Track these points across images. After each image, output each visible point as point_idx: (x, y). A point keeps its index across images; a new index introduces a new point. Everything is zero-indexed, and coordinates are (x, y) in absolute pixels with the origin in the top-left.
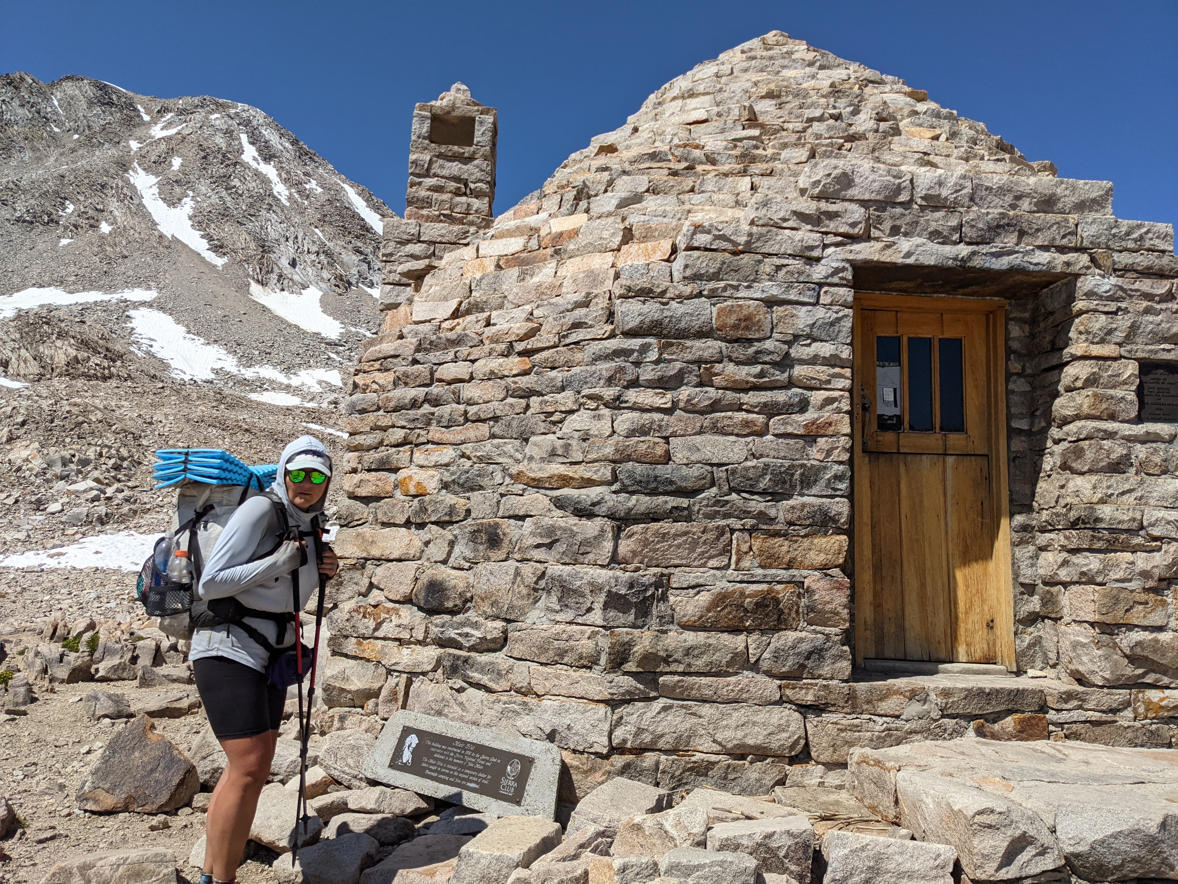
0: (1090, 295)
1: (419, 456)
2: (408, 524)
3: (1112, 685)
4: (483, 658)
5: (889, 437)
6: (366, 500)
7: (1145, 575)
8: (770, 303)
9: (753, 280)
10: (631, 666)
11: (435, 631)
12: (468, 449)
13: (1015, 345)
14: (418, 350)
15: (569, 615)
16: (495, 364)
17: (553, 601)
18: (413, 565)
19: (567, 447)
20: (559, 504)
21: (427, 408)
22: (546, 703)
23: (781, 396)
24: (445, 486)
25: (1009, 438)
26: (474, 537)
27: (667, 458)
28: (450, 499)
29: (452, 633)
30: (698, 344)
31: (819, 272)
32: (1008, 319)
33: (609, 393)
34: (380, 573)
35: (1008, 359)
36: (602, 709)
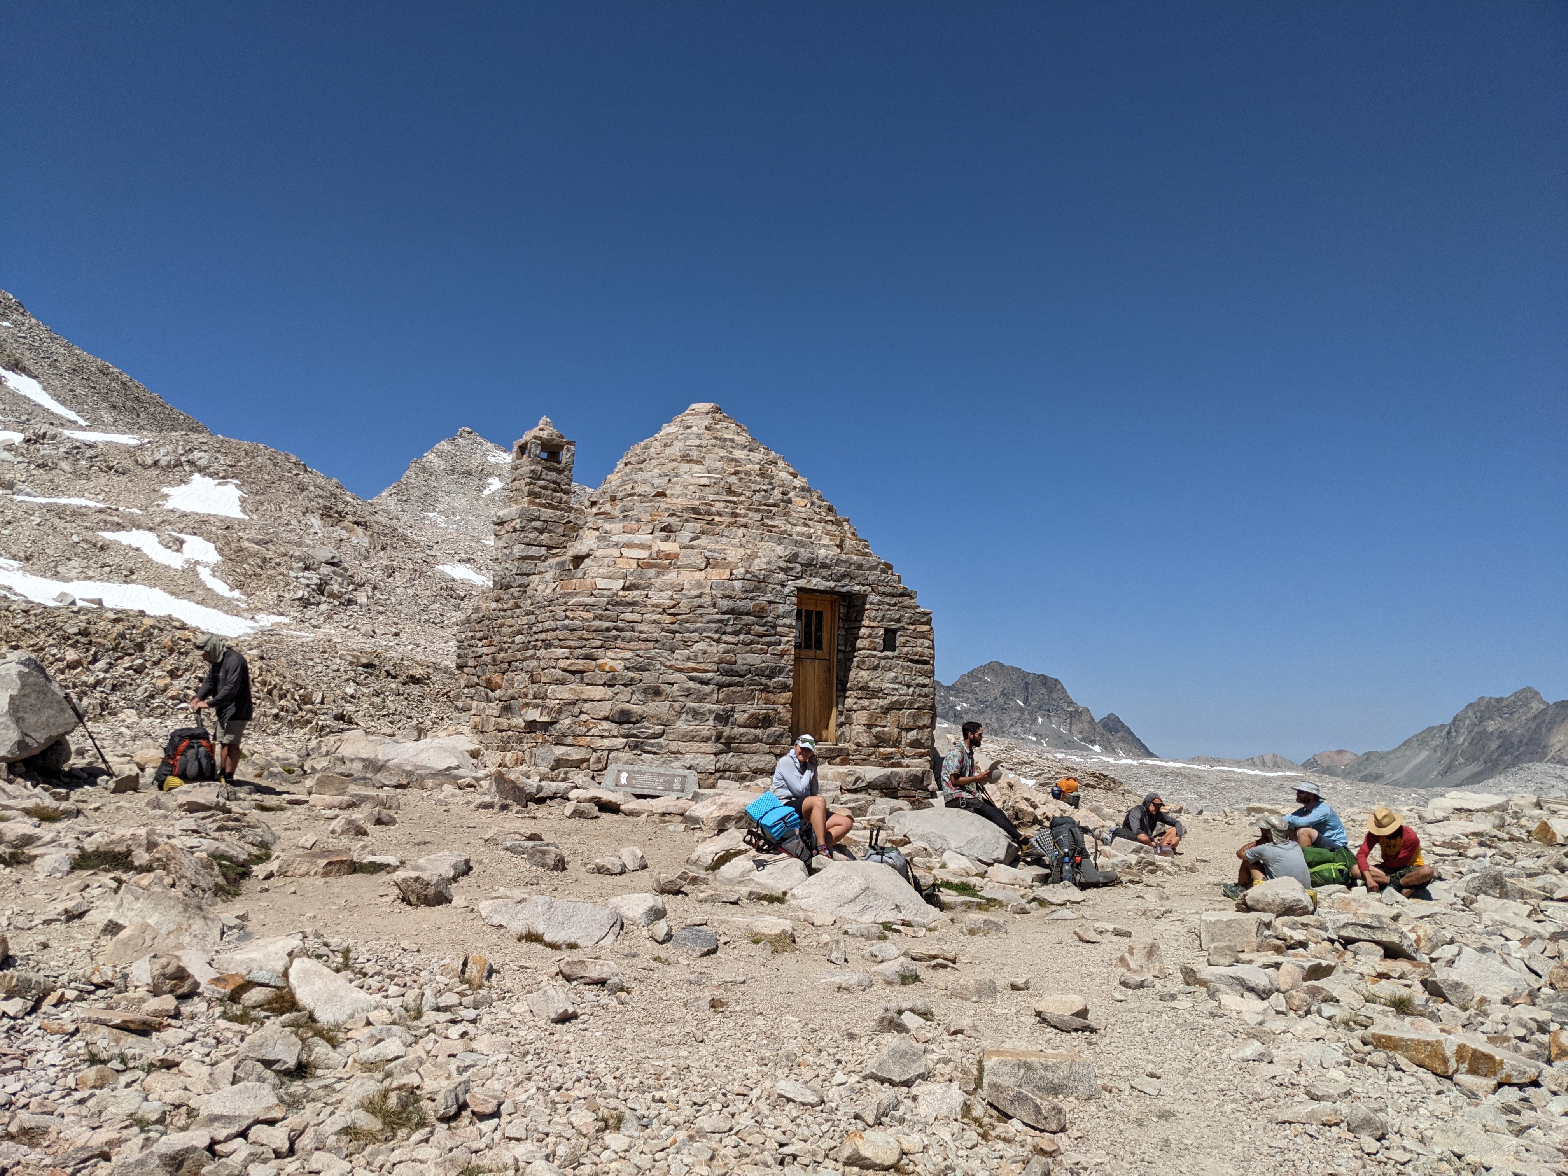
0: (871, 603)
1: (609, 653)
2: (604, 685)
3: (869, 746)
4: (653, 741)
6: (573, 673)
7: (882, 707)
8: (770, 602)
9: (765, 592)
10: (723, 741)
11: (624, 731)
12: (641, 653)
13: (841, 616)
14: (608, 604)
15: (697, 722)
16: (657, 617)
17: (690, 717)
18: (611, 702)
19: (696, 656)
20: (691, 679)
21: (614, 633)
22: (687, 756)
23: (773, 639)
24: (627, 668)
25: (838, 653)
26: (645, 691)
27: (735, 663)
28: (631, 674)
29: (635, 732)
30: (746, 617)
31: (786, 591)
33: (716, 636)
34: (587, 707)
35: (839, 622)
36: (712, 757)
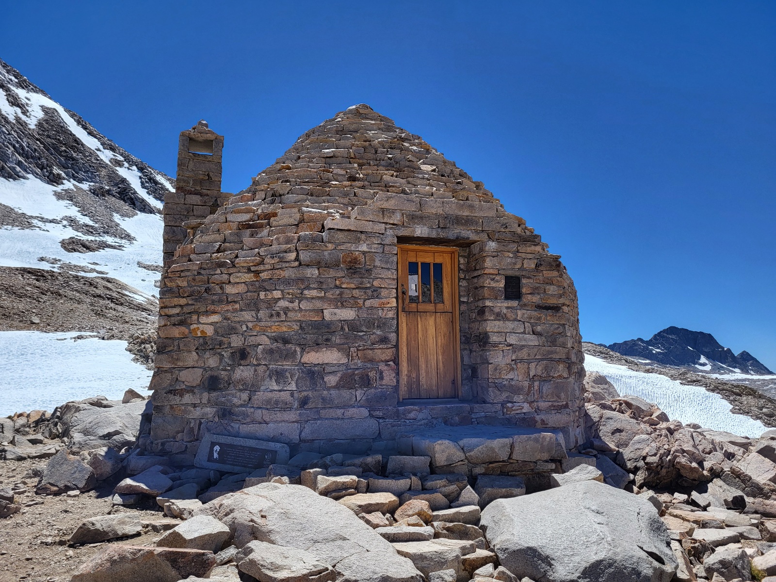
0: (488, 250)
1: (202, 319)
4: (239, 409)
5: (414, 305)
8: (364, 252)
9: (358, 242)
10: (308, 406)
12: (229, 315)
13: (462, 267)
15: (280, 387)
17: (273, 381)
19: (278, 314)
20: (275, 339)
22: (270, 425)
23: (369, 291)
24: (217, 332)
25: (460, 305)
26: (233, 355)
27: (322, 318)
28: (219, 338)
31: (383, 240)
32: (459, 256)
34: (182, 374)
35: (459, 273)
36: (296, 425)
